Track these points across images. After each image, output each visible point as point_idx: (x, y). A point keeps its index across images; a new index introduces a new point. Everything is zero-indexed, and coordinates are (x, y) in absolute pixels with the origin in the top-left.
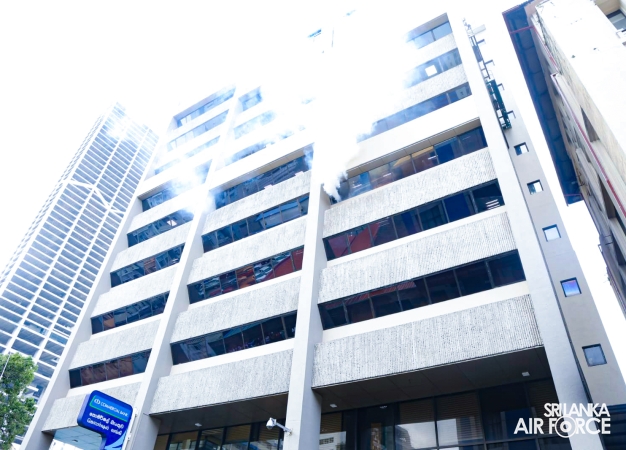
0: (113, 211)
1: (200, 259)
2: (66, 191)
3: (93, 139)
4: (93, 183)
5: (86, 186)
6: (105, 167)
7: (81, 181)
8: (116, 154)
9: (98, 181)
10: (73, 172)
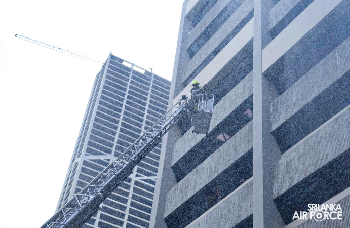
0: (138, 179)
1: (280, 161)
2: (83, 170)
3: (97, 104)
4: (109, 152)
5: (102, 158)
6: (118, 131)
7: (96, 153)
8: (125, 113)
9: (114, 150)
10: (85, 146)
